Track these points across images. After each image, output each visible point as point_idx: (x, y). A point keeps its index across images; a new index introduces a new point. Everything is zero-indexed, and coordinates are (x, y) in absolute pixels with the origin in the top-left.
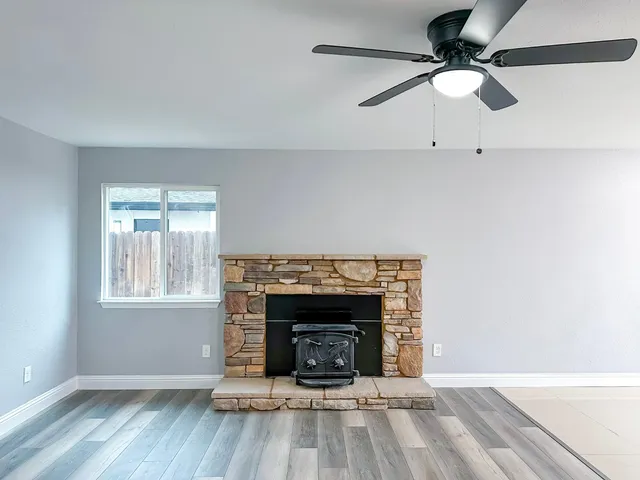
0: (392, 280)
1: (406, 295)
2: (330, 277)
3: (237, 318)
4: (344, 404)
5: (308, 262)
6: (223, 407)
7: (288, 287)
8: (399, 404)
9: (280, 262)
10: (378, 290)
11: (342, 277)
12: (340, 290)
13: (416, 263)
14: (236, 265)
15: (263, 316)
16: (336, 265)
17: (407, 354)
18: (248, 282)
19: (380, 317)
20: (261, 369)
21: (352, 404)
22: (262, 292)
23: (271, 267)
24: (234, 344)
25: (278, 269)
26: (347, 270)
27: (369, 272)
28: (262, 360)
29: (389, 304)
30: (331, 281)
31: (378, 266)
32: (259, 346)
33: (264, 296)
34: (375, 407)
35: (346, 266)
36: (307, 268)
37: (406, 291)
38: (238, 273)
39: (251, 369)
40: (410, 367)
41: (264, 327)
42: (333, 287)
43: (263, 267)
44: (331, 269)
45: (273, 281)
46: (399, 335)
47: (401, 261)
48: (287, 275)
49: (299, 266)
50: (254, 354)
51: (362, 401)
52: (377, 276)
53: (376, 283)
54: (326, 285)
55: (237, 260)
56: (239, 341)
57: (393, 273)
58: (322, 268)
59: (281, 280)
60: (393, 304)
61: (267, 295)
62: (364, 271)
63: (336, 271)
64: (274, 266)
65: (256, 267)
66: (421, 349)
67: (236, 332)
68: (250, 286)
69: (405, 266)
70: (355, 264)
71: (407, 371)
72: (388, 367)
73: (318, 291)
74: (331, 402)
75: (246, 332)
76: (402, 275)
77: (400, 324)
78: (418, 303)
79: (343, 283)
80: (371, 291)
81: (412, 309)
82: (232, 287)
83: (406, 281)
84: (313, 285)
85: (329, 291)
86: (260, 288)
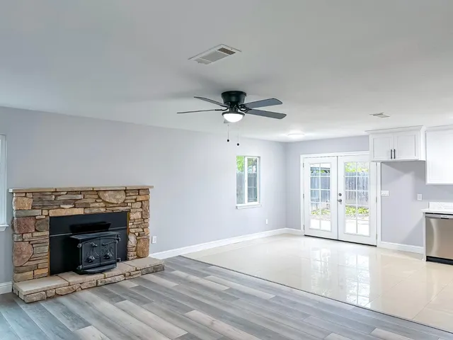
0: (134, 201)
1: (141, 210)
2: (96, 202)
3: (27, 236)
4: (117, 278)
5: (80, 192)
6: (35, 299)
7: (67, 211)
8: (148, 271)
9: (62, 193)
10: (126, 208)
11: (104, 201)
12: (103, 210)
13: (146, 190)
14: (25, 196)
15: (48, 233)
16: (101, 194)
17: (141, 244)
18: (34, 209)
19: (126, 225)
20: (46, 271)
21: (122, 277)
22: (46, 216)
23: (54, 197)
24: (25, 256)
25: (59, 198)
26: (107, 197)
27: (121, 197)
28: (47, 265)
29: (132, 216)
30: (97, 204)
31: (126, 193)
32: (45, 254)
33: (49, 219)
34: (134, 277)
35: (107, 194)
36: (80, 197)
37: (141, 207)
38: (27, 203)
39: (37, 272)
40: (143, 252)
41: (48, 240)
42: (98, 208)
43: (48, 197)
44: (97, 197)
45: (55, 207)
46: (137, 234)
47: (139, 190)
48: (66, 202)
49: (75, 196)
50: (41, 261)
51: (127, 274)
52: (125, 200)
53: (124, 204)
54: (94, 207)
55: (26, 193)
56: (29, 253)
57: (134, 197)
58: (91, 196)
59: (62, 206)
60: (135, 216)
61: (50, 217)
62: (118, 197)
63: (99, 198)
64: (56, 196)
65: (41, 198)
66: (149, 240)
67: (25, 247)
68: (37, 212)
69: (141, 192)
70: (112, 193)
71: (141, 255)
72: (131, 254)
73: (87, 211)
74: (110, 279)
75: (34, 246)
76: (140, 198)
77: (137, 228)
78: (147, 214)
79: (104, 205)
80: (122, 209)
81: (145, 216)
82: (23, 214)
83: (141, 201)
84: (85, 208)
85: (95, 211)
86: (45, 212)
